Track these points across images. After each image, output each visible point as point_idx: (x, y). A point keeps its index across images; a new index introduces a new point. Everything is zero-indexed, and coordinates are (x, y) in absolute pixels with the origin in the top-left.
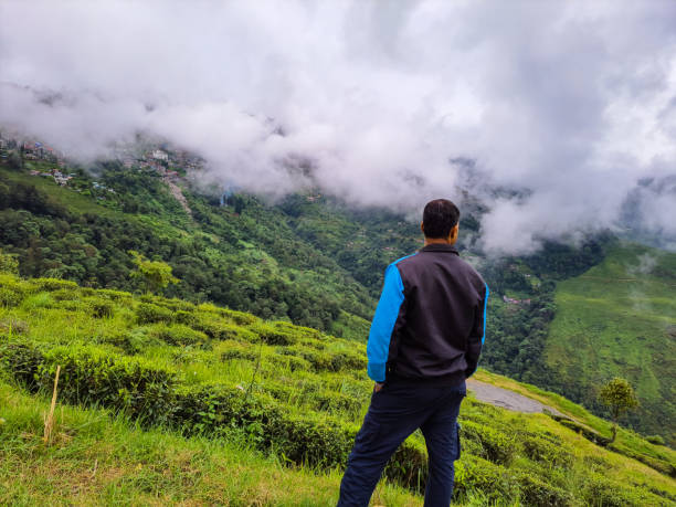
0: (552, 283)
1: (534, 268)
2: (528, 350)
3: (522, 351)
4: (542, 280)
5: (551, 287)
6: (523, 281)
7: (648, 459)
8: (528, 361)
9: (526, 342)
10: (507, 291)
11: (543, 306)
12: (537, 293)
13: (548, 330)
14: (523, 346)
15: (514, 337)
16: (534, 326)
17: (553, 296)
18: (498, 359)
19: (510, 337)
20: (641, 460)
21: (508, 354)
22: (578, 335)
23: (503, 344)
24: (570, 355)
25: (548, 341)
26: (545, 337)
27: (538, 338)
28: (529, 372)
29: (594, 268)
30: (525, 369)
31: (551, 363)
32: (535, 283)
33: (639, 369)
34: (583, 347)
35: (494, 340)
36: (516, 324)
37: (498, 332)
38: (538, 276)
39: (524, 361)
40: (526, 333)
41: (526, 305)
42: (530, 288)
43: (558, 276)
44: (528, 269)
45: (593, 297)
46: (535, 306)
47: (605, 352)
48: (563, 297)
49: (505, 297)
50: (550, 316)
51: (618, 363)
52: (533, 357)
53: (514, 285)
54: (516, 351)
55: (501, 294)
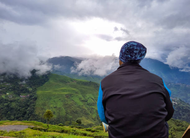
0: (35, 89)
1: (29, 85)
2: (29, 111)
3: (28, 112)
4: (32, 88)
5: (35, 90)
6: (26, 89)
7: (57, 130)
8: (30, 114)
9: (29, 108)
10: (21, 94)
11: (33, 96)
12: (31, 93)
13: (35, 103)
14: (28, 110)
15: (24, 108)
16: (31, 103)
17: (36, 92)
18: (19, 117)
19: (23, 108)
20: (54, 131)
21: (23, 114)
22: (44, 103)
23: (21, 111)
24: (42, 109)
25: (35, 107)
26: (34, 106)
27: (32, 107)
28: (30, 118)
29: (47, 82)
30: (29, 117)
31: (37, 113)
32: (30, 89)
33: (60, 108)
34: (46, 106)
35: (18, 111)
36: (25, 104)
37: (19, 108)
38: (31, 87)
39: (28, 115)
40: (28, 106)
41: (28, 97)
42: (29, 91)
43: (37, 86)
44: (27, 85)
45: (47, 90)
46: (31, 96)
47: (52, 106)
48: (39, 92)
49: (21, 96)
50: (36, 99)
51: (55, 108)
52: (31, 112)
53: (24, 91)
54: (26, 113)
55: (19, 95)
